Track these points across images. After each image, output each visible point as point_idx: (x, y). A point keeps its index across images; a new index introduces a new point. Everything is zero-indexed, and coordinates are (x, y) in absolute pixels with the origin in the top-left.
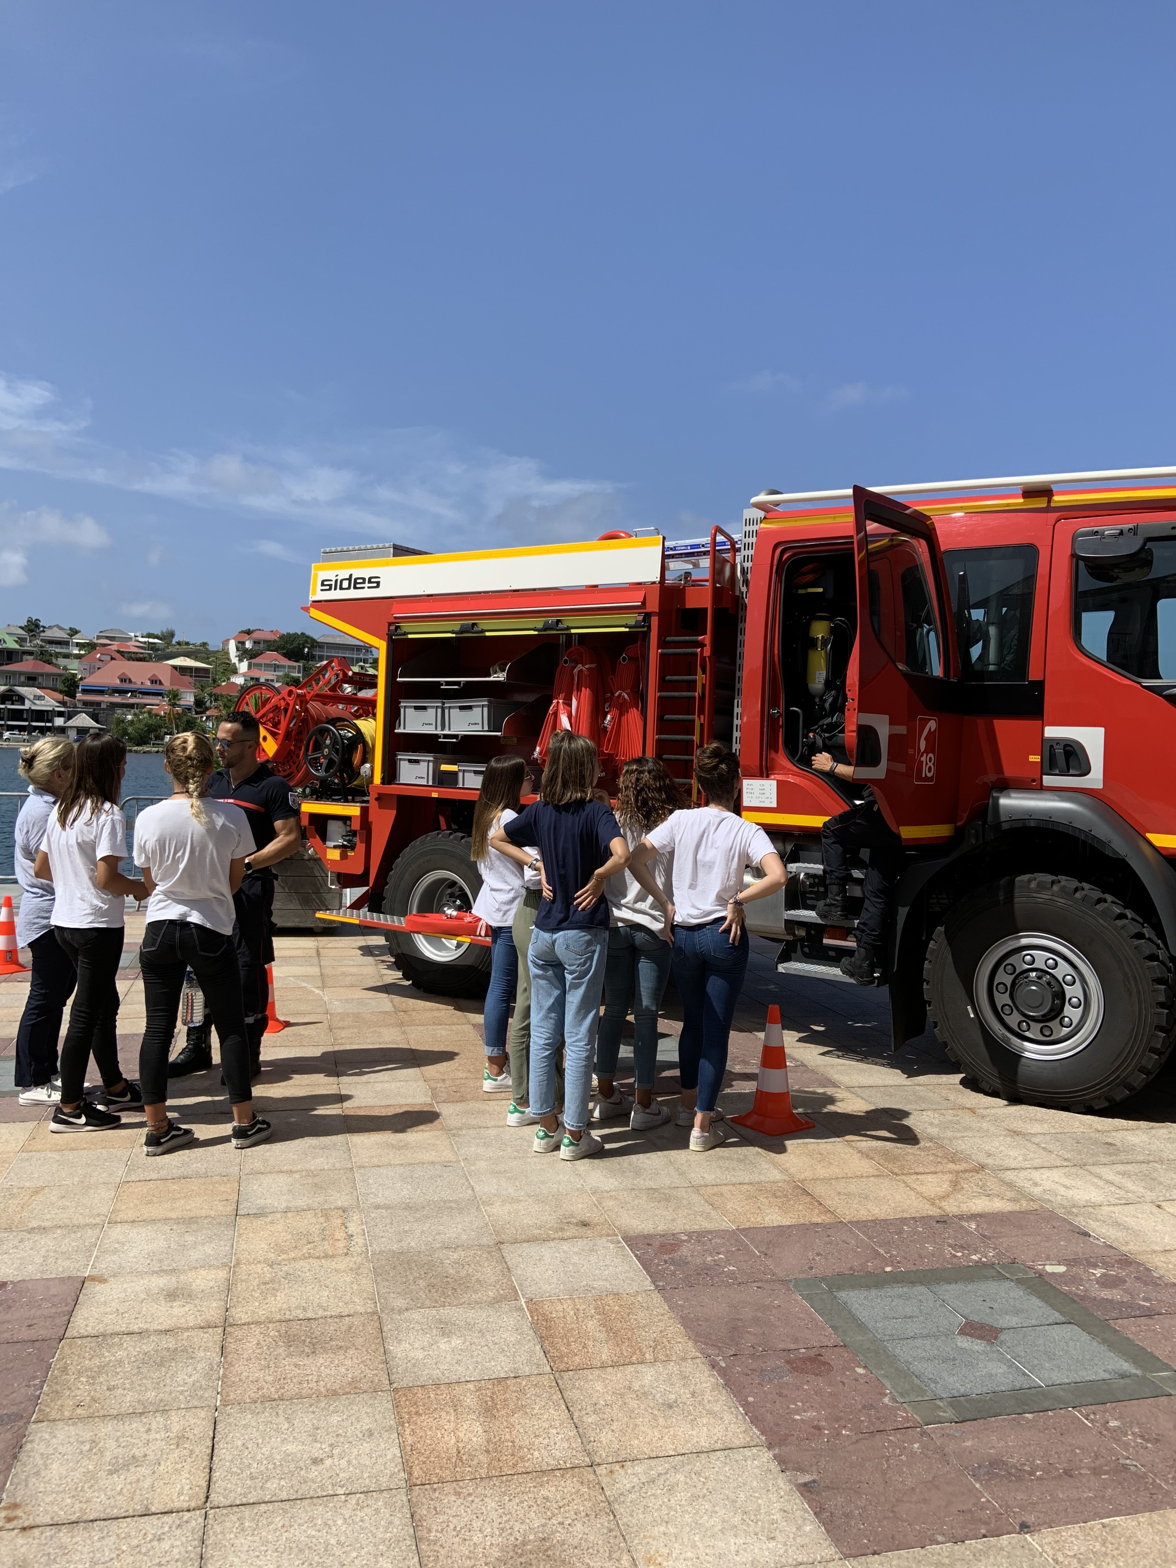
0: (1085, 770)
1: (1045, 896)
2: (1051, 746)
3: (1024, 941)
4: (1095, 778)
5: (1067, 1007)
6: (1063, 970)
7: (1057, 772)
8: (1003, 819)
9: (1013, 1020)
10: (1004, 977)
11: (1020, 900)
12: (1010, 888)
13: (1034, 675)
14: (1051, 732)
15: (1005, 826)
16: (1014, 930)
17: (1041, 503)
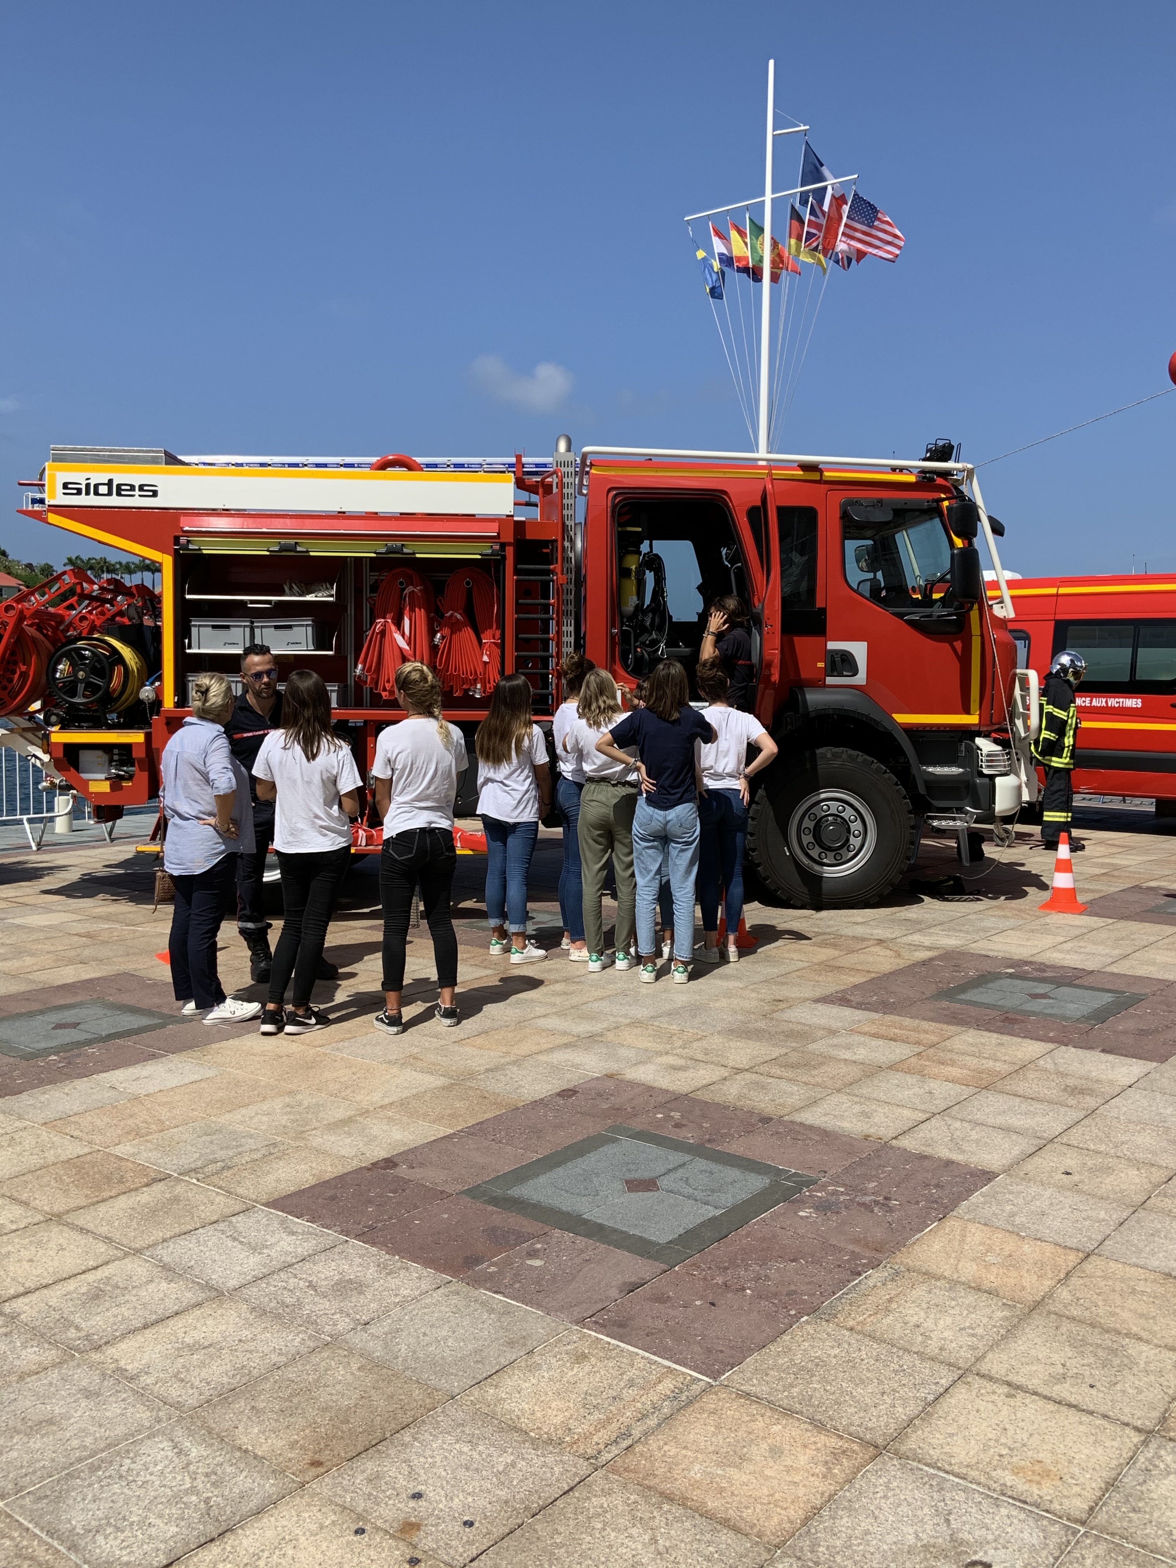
0: (855, 672)
1: (837, 763)
2: (832, 656)
3: (823, 796)
4: (861, 678)
5: (852, 838)
6: (848, 814)
7: (836, 674)
8: (810, 710)
9: (815, 853)
10: (808, 823)
11: (821, 766)
12: (813, 758)
13: (820, 604)
14: (832, 645)
15: (812, 715)
16: (816, 788)
17: (815, 476)
